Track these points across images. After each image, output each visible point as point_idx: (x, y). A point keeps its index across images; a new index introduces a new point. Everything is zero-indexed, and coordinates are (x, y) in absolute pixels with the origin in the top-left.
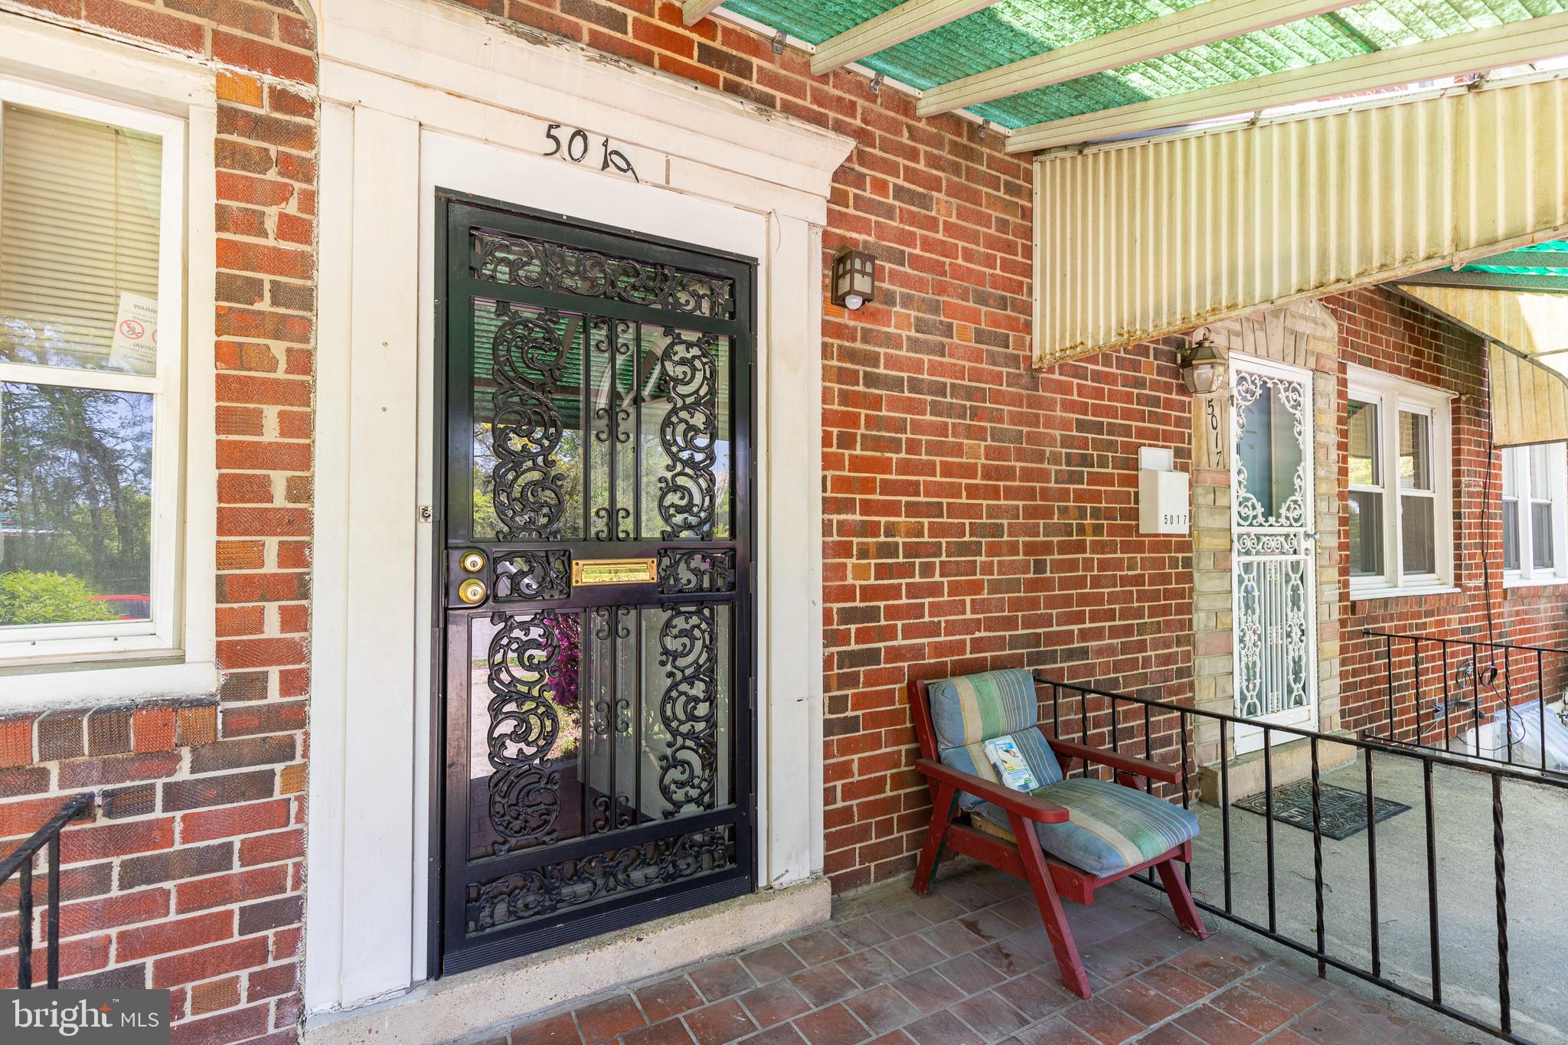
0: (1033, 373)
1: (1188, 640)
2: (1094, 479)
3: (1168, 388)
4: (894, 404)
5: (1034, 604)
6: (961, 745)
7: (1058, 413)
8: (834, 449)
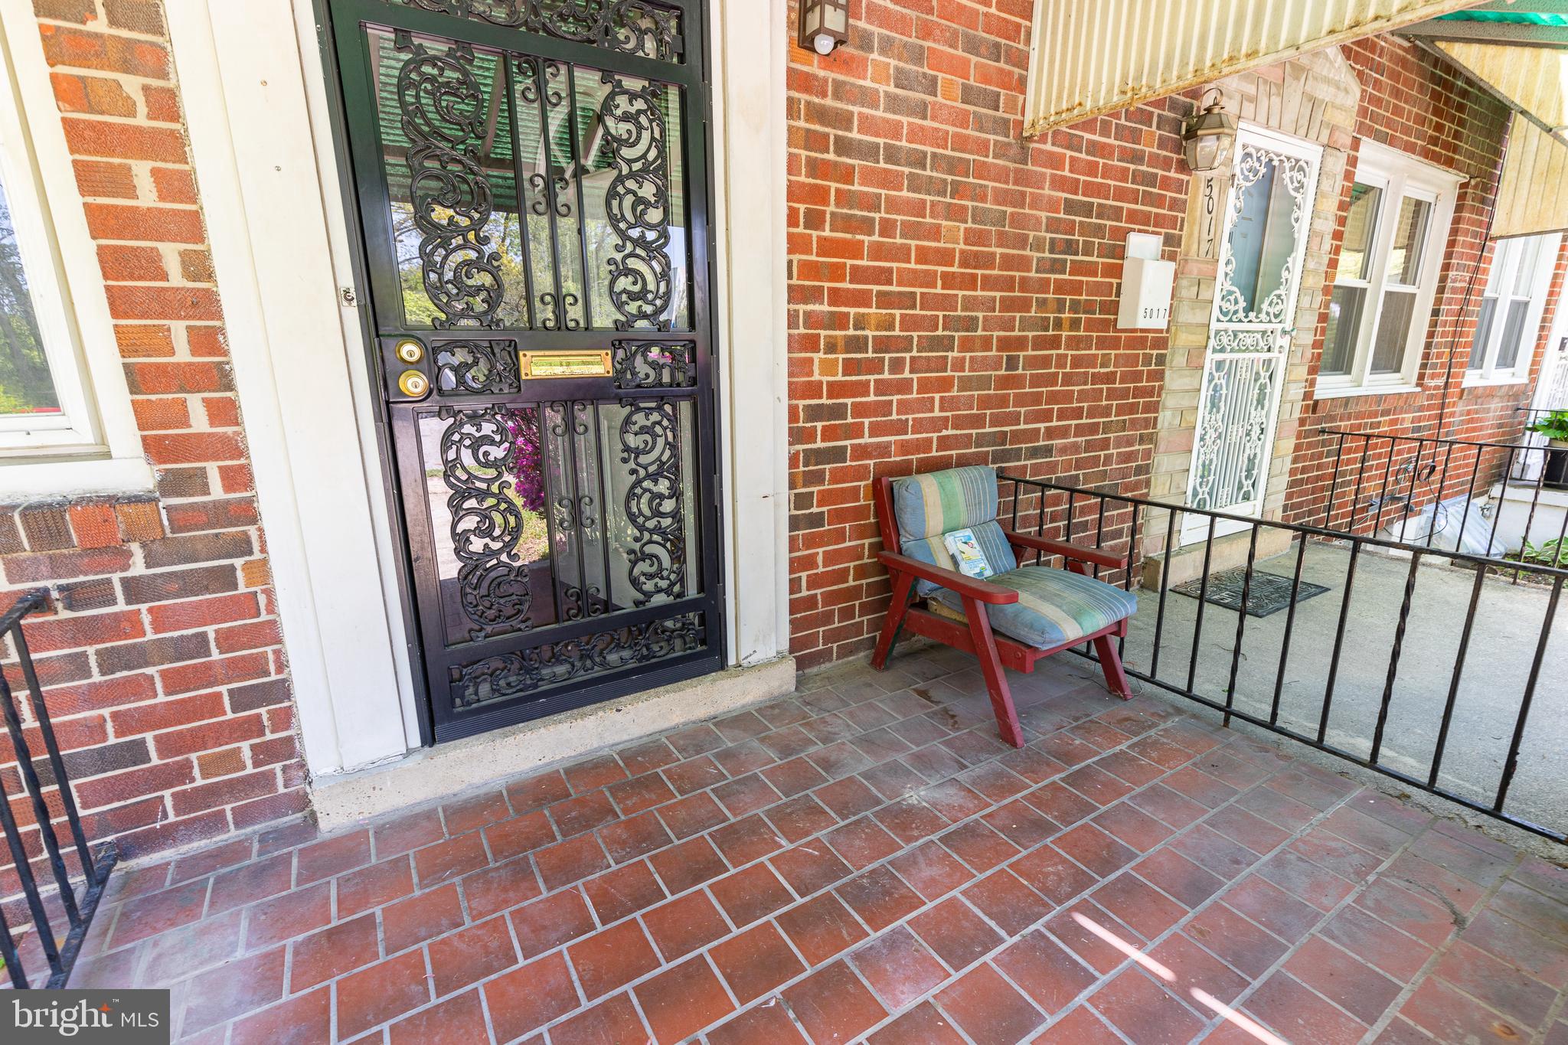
0: (1024, 141)
1: (1151, 439)
2: (1078, 268)
3: (1166, 164)
4: (868, 177)
5: (1003, 401)
6: (922, 538)
7: (1047, 192)
8: (801, 230)
